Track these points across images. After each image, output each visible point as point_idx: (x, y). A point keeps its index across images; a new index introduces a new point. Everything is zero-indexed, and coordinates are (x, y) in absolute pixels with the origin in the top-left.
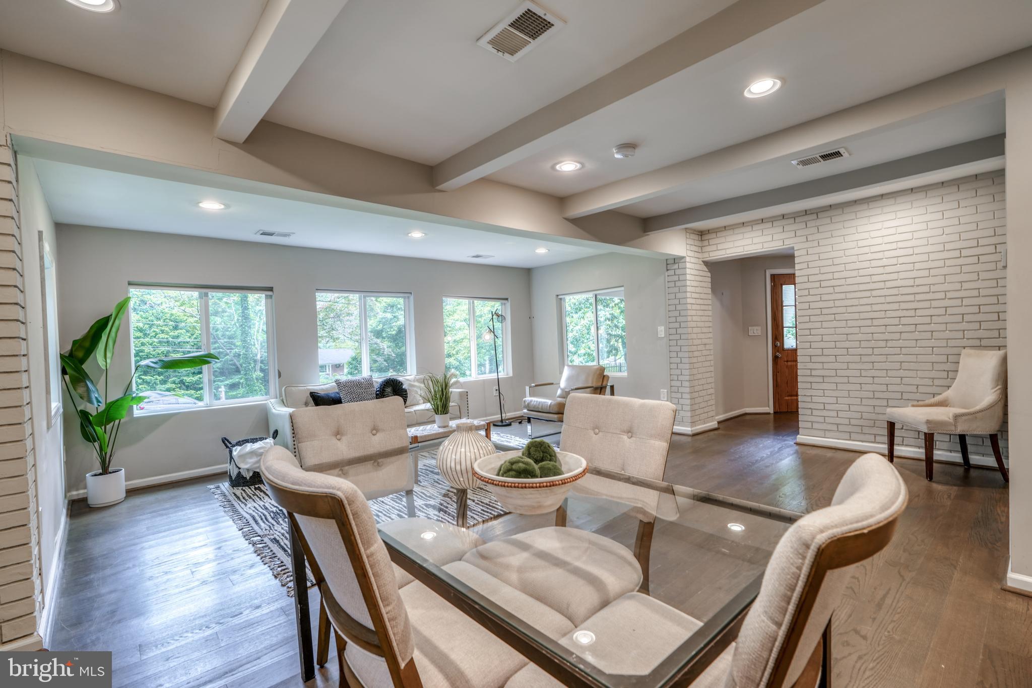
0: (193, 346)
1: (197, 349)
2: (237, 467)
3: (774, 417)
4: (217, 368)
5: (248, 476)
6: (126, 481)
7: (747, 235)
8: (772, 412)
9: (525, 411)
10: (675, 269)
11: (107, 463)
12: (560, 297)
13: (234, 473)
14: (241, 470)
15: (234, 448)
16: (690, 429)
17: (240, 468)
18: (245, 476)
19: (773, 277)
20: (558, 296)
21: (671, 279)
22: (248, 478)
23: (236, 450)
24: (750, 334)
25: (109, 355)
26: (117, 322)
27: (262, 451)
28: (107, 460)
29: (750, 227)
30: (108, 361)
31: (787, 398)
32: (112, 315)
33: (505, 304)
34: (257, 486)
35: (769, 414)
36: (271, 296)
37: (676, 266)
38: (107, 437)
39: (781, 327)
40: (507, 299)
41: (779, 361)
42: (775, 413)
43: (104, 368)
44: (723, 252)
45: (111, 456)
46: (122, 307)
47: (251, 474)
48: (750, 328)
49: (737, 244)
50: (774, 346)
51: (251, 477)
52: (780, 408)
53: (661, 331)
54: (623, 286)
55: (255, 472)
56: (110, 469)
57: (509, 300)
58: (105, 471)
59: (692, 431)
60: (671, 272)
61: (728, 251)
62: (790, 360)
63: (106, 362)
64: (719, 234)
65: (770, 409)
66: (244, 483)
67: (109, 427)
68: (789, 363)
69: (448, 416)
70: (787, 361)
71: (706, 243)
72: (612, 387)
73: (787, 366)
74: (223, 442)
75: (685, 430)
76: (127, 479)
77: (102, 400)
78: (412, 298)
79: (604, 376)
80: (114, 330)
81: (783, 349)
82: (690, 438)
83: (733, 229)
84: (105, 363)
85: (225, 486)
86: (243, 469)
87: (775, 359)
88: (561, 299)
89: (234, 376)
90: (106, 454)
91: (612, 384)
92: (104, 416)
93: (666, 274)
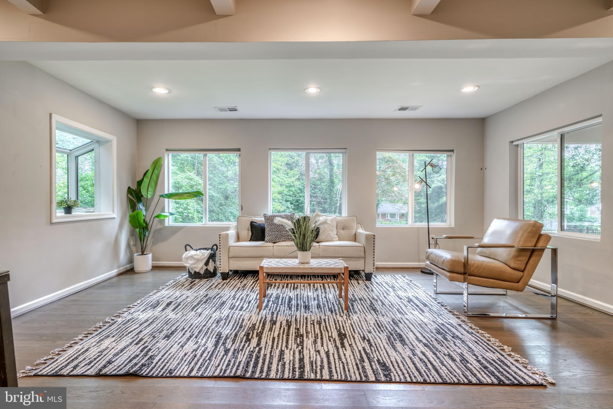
6: (153, 261)
11: (144, 249)
12: (515, 143)
20: (512, 142)
25: (151, 190)
26: (156, 172)
30: (150, 193)
33: (451, 156)
40: (452, 151)
43: (146, 197)
45: (146, 245)
46: (157, 162)
57: (455, 151)
58: (143, 253)
63: (148, 194)
69: (309, 254)
72: (554, 251)
76: (154, 259)
79: (540, 236)
80: (154, 176)
84: (146, 194)
88: (517, 146)
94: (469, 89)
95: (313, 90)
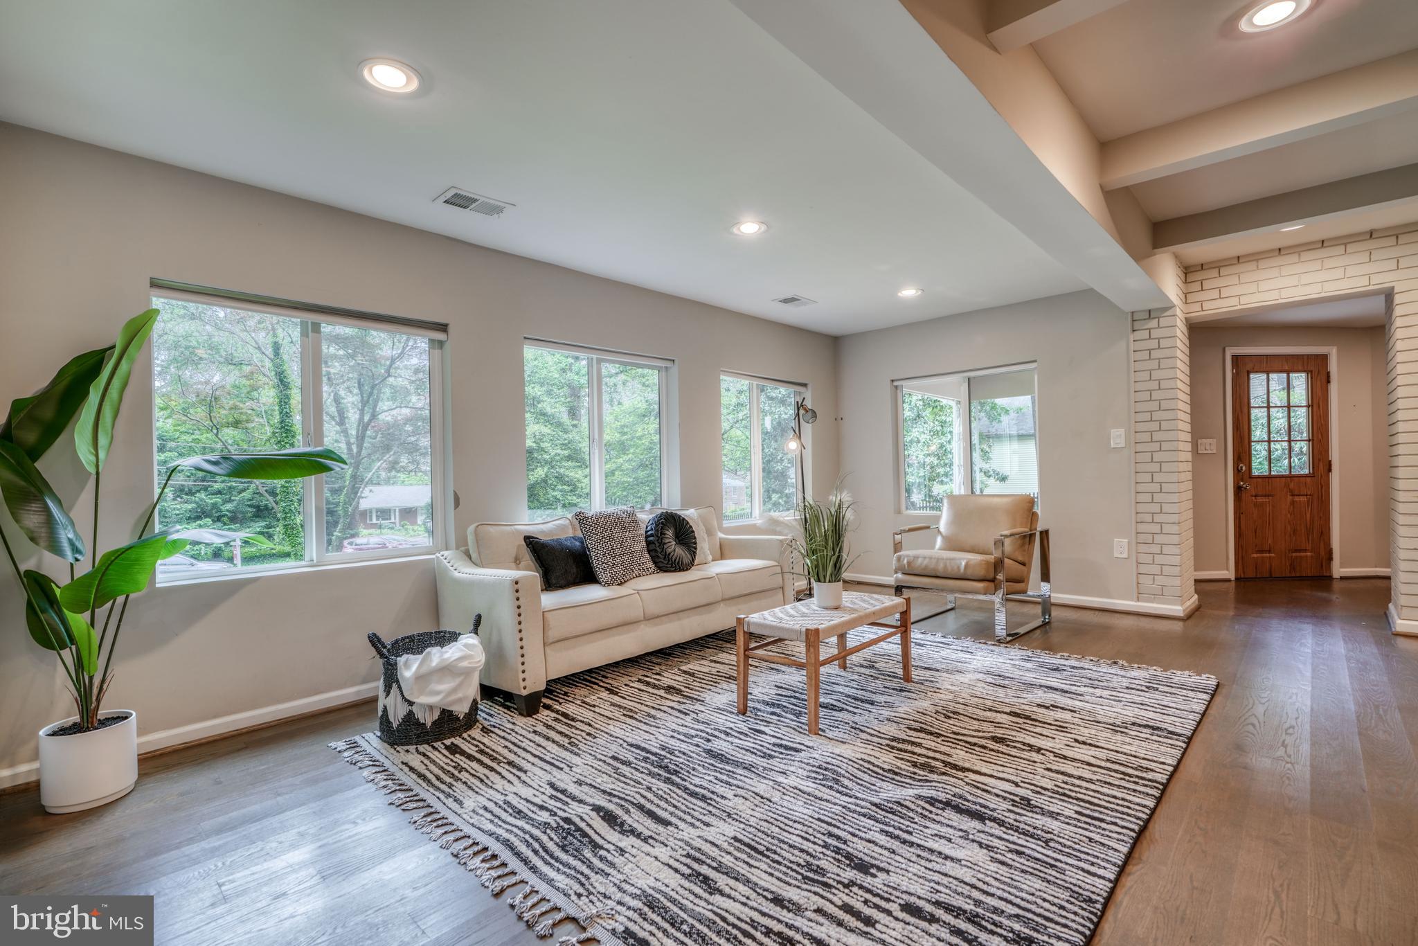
0: (189, 477)
1: (195, 481)
2: (407, 700)
3: (1237, 587)
4: (228, 511)
5: (428, 719)
6: (140, 739)
7: (1286, 270)
8: (1233, 578)
9: (900, 575)
10: (1150, 329)
11: (94, 698)
13: (397, 713)
14: (414, 709)
15: (401, 660)
16: (1179, 608)
17: (411, 703)
18: (422, 721)
19: (1236, 358)
20: (893, 381)
21: (1140, 345)
22: (429, 725)
23: (406, 664)
24: (1200, 452)
25: (103, 441)
26: (124, 365)
27: (465, 664)
28: (95, 691)
29: (1297, 255)
30: (102, 455)
31: (1255, 555)
32: (114, 347)
33: (800, 393)
34: (448, 742)
35: (1229, 580)
36: (441, 344)
37: (1154, 323)
38: (95, 635)
39: (1247, 441)
40: (805, 385)
41: (1243, 495)
42: (1237, 579)
43: (92, 470)
44: (1234, 301)
45: (103, 681)
46: (138, 329)
47: (436, 716)
48: (1200, 441)
49: (1264, 286)
50: (1237, 471)
51: (434, 723)
52: (1244, 573)
53: (1118, 437)
54: (1035, 361)
55: (443, 711)
56: (103, 713)
57: (809, 387)
58: (89, 720)
59: (1184, 611)
60: (1138, 335)
61: (1244, 300)
62: (1260, 494)
63: (97, 456)
64: (1224, 271)
65: (1230, 574)
66: (418, 736)
67: (101, 612)
68: (1259, 499)
70: (1256, 496)
71: (1197, 286)
72: (1044, 534)
73: (1256, 505)
74: (373, 644)
75: (1170, 610)
76: (142, 731)
77: (87, 547)
78: (675, 370)
79: (1035, 513)
80: (116, 383)
81: (1251, 477)
82: (1181, 624)
83: (1257, 260)
84: (93, 458)
85: (371, 740)
86: (421, 705)
87: (1238, 490)
88: (896, 387)
89: (252, 524)
90: (91, 678)
91: (1045, 528)
92: (90, 586)
93: (1132, 337)
94: (909, 292)
95: (749, 228)
